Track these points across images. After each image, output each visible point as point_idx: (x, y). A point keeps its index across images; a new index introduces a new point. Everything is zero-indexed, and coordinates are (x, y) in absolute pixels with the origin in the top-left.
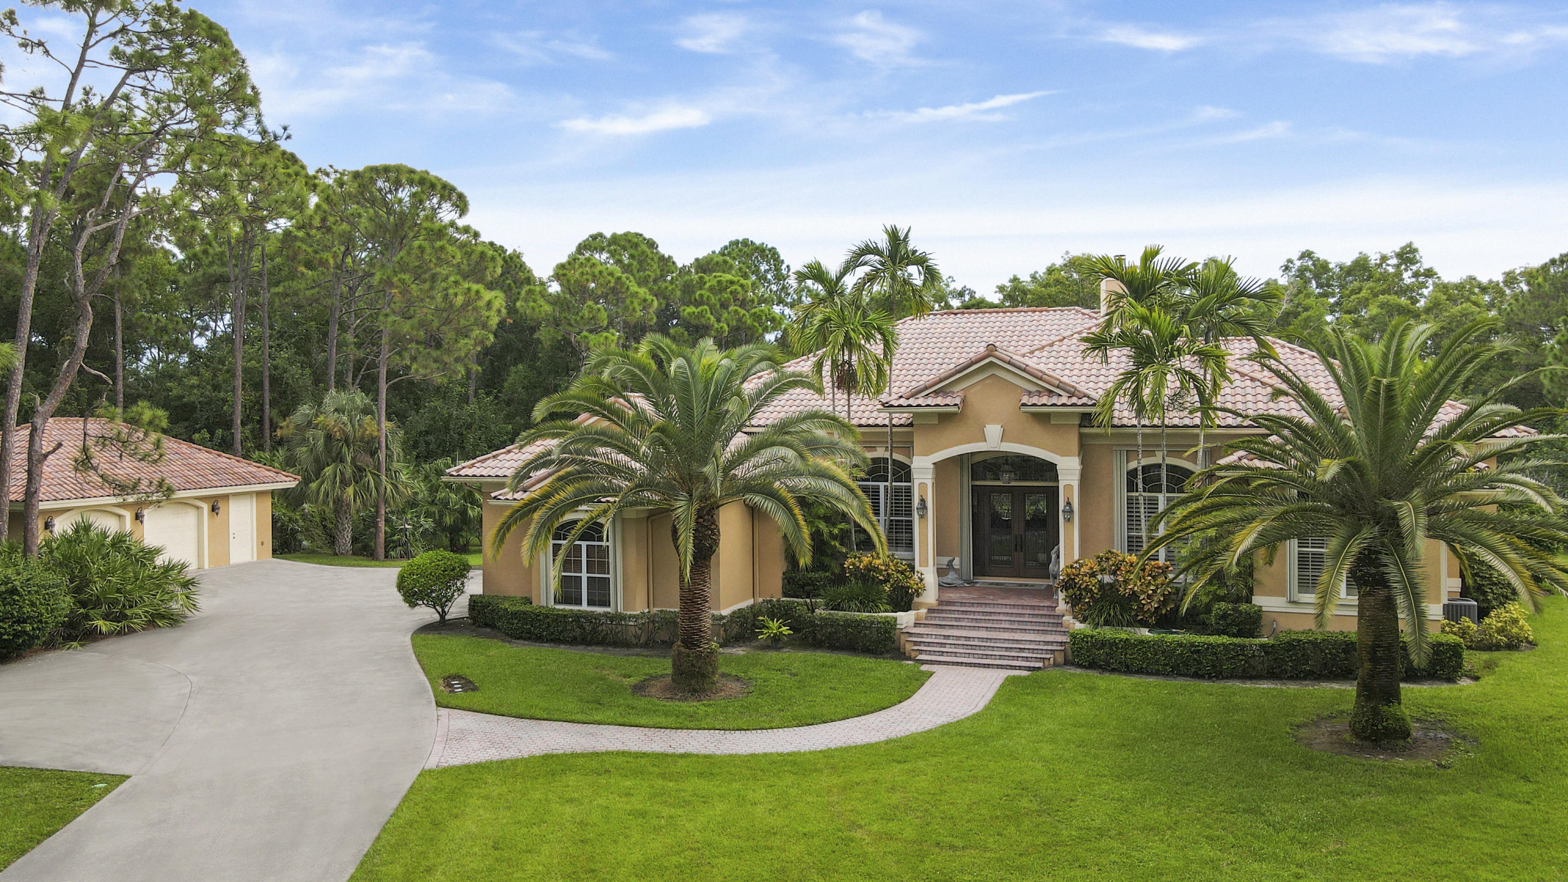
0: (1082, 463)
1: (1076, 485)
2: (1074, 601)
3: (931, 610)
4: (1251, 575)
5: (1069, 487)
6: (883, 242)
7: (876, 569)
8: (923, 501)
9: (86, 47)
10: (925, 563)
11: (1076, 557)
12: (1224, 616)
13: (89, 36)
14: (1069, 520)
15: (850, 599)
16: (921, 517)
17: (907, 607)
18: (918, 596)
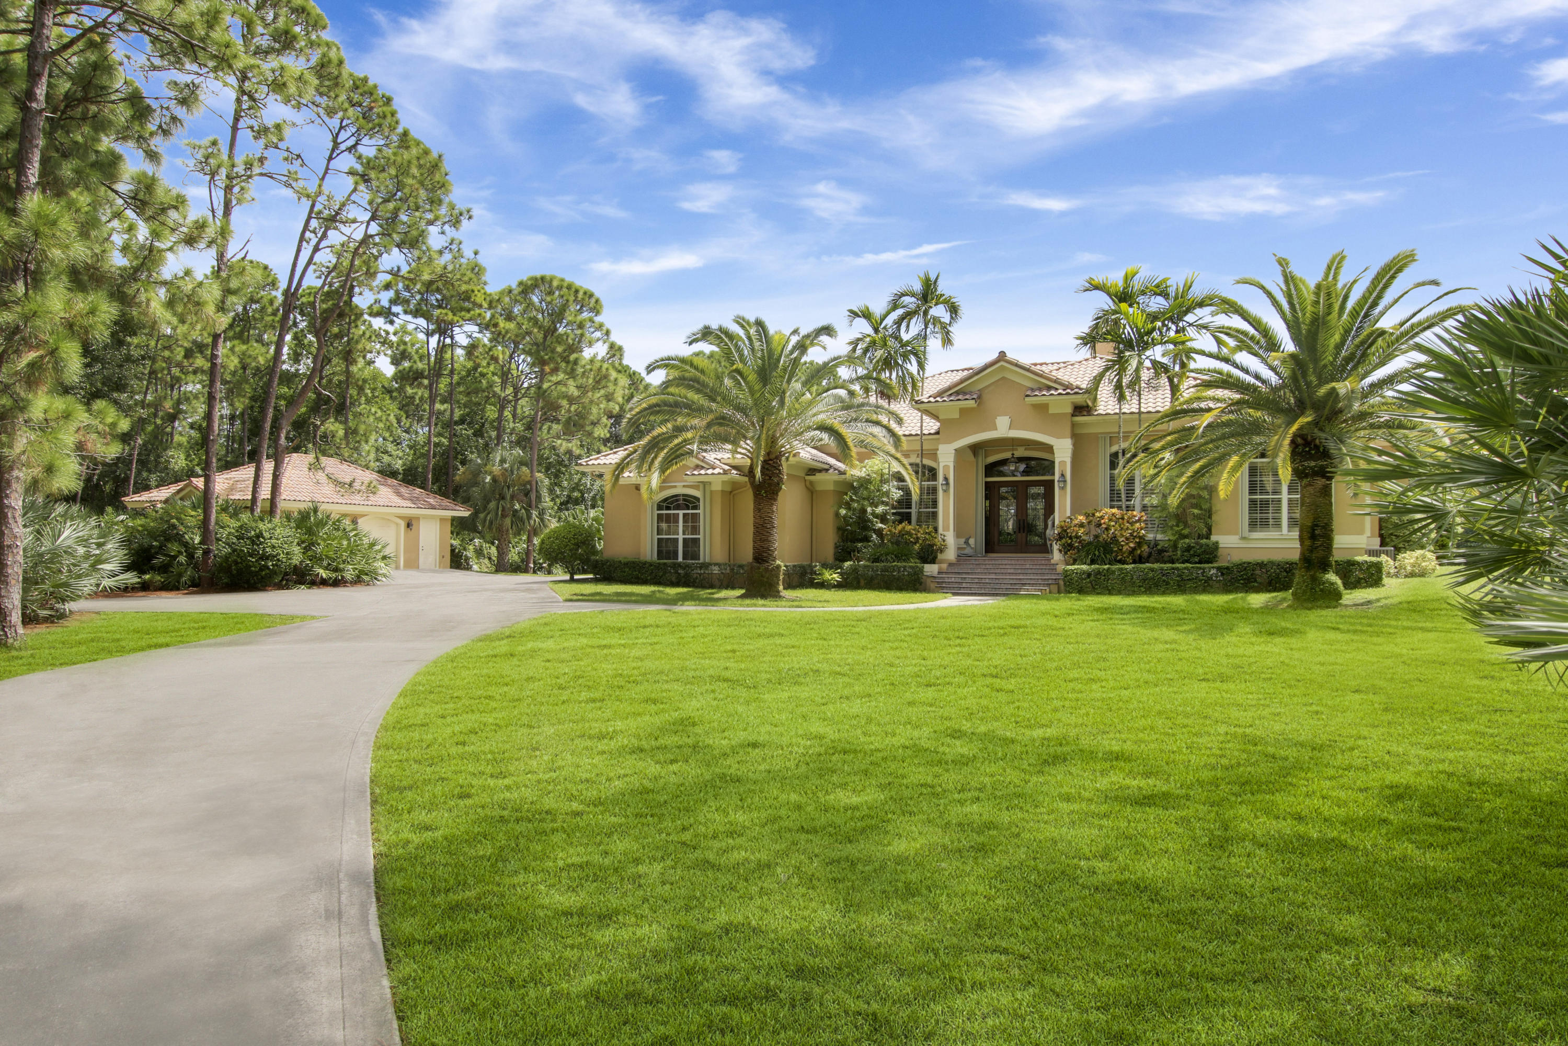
0: (1074, 445)
1: (1068, 461)
2: (1066, 549)
3: (951, 565)
4: (1210, 517)
5: (1063, 463)
6: (917, 287)
7: (909, 533)
8: (946, 479)
9: (330, 158)
10: (946, 528)
11: (1068, 514)
12: (1189, 549)
13: (333, 150)
14: (1063, 488)
15: (887, 554)
16: (945, 491)
17: (933, 561)
18: (941, 551)
